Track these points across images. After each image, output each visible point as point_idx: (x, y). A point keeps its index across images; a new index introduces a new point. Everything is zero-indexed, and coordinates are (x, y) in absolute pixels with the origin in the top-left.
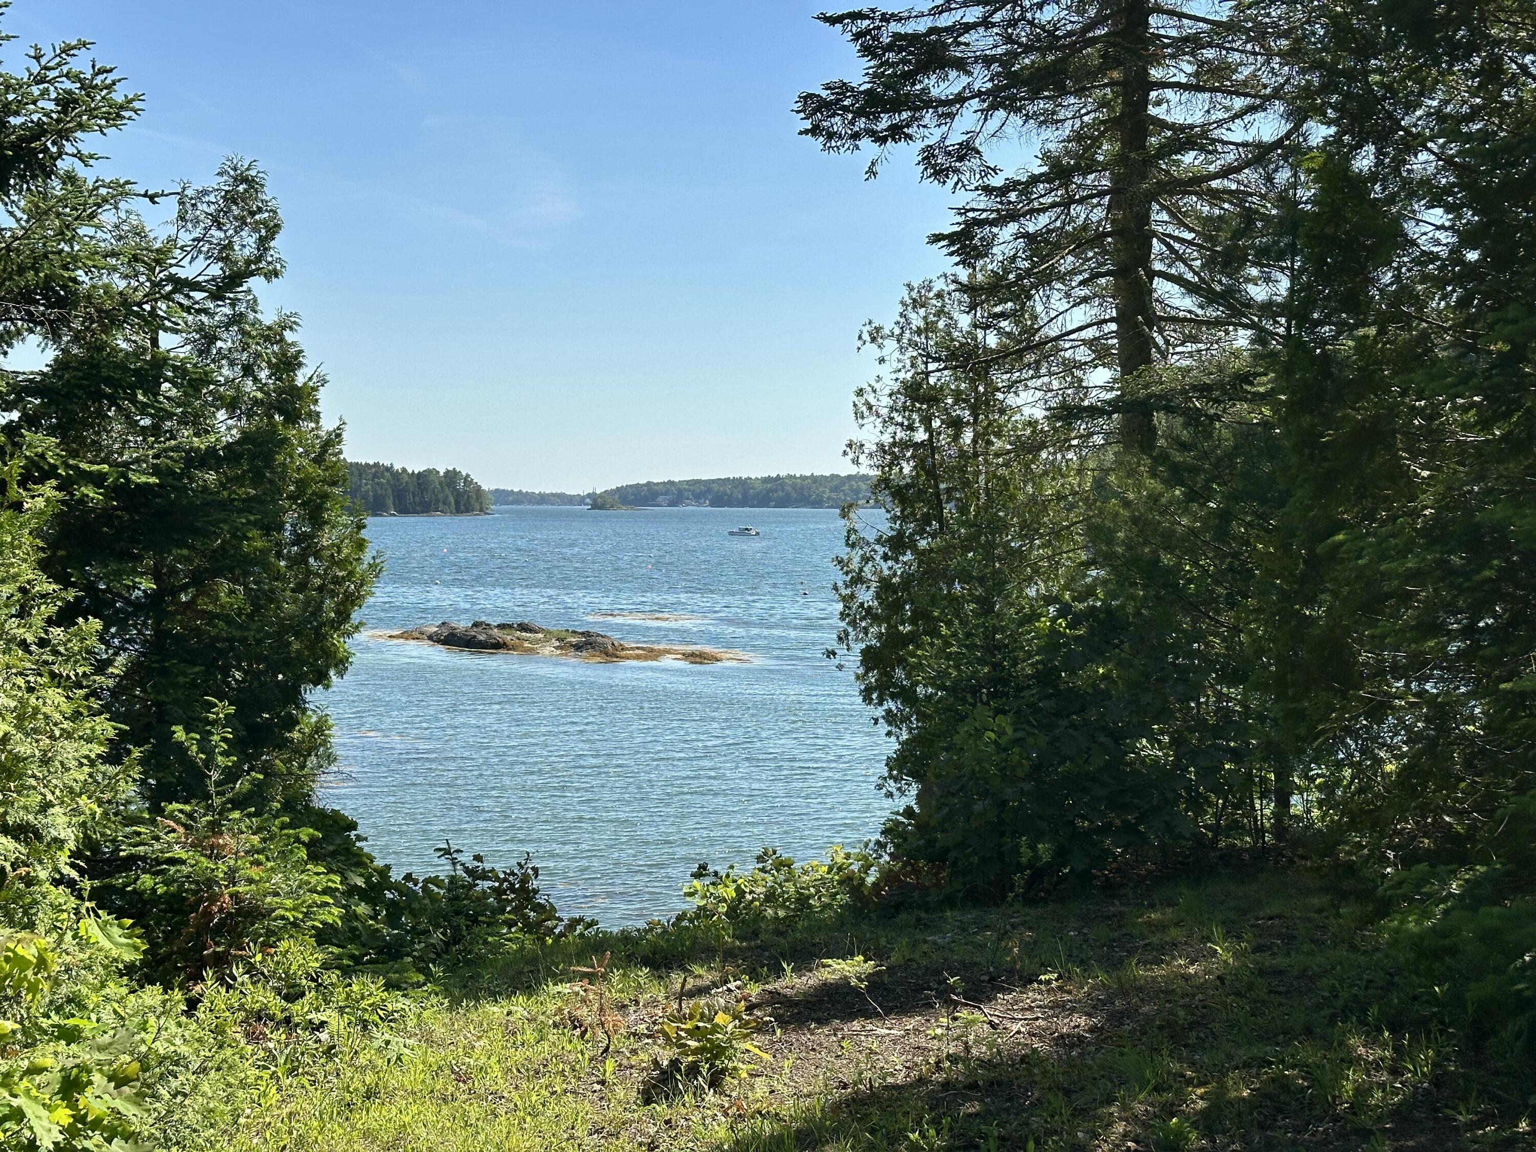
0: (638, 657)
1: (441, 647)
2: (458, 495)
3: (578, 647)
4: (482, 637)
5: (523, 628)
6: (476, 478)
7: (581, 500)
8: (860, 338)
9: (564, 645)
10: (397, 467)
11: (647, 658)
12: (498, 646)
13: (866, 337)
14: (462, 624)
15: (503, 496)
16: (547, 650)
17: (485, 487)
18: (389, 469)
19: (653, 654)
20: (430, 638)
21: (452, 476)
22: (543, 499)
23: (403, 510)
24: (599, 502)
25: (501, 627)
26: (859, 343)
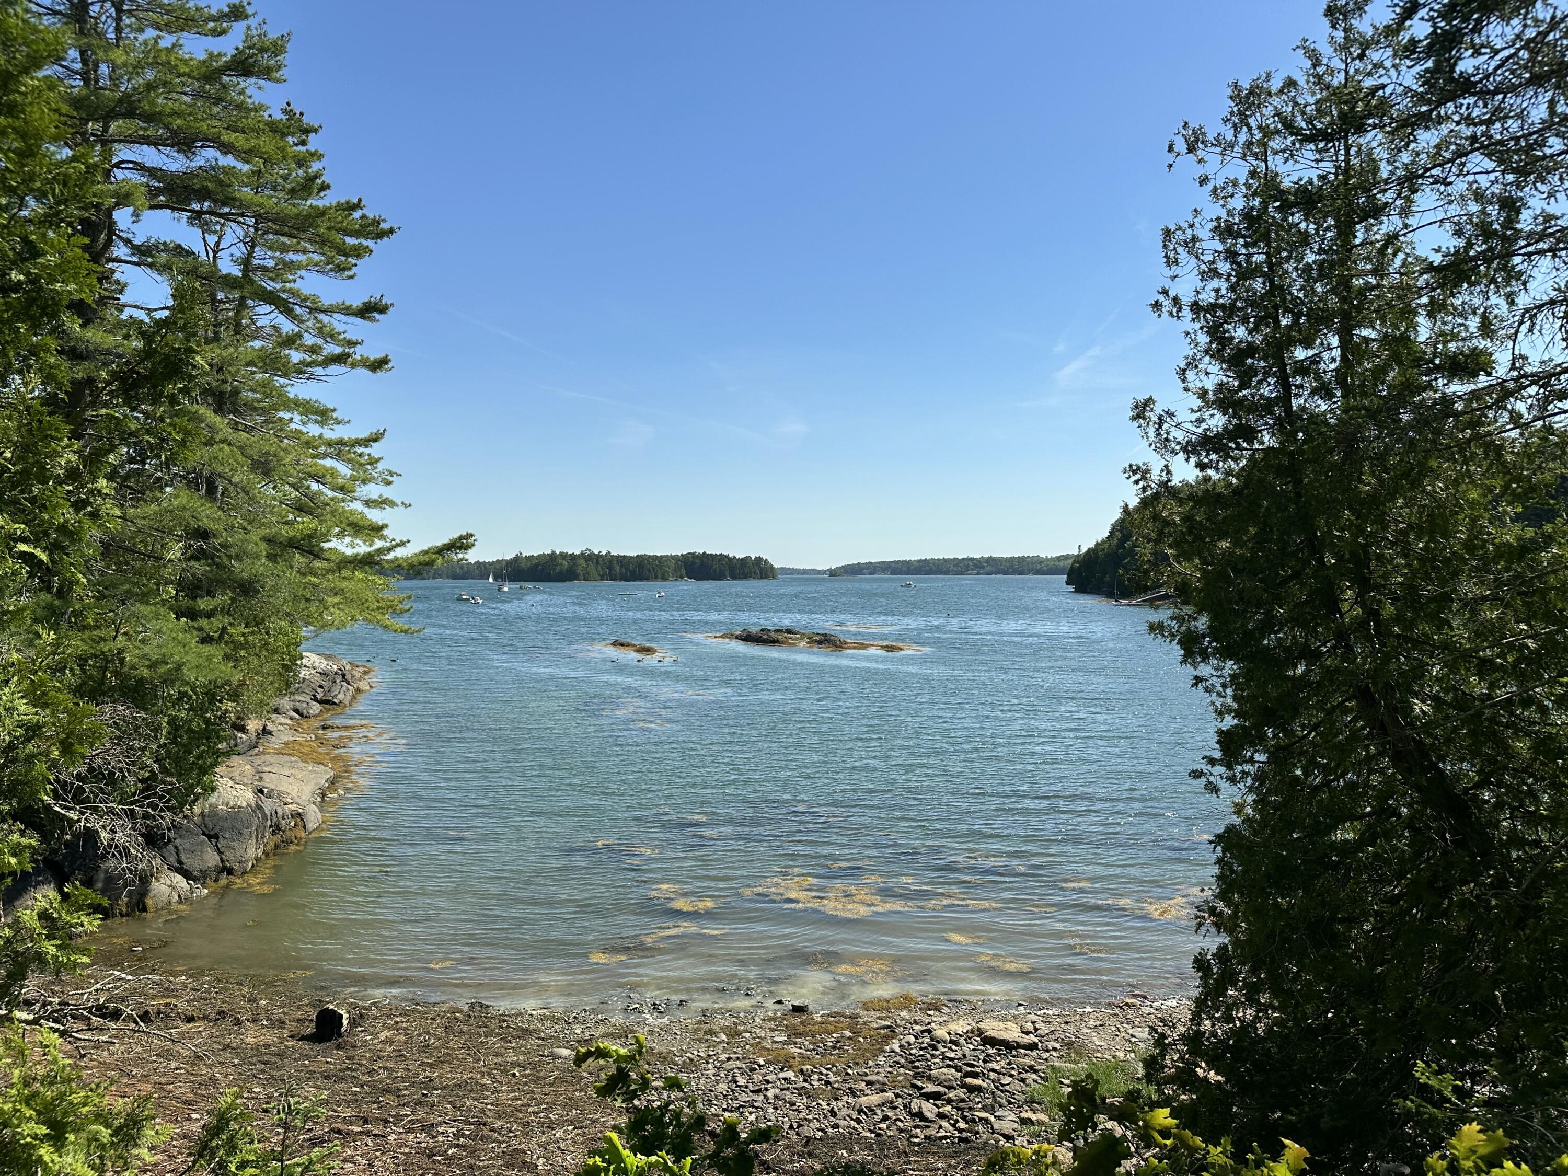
0: (855, 648)
1: (742, 643)
2: (761, 569)
3: (820, 642)
4: (765, 637)
5: (789, 631)
6: (771, 561)
7: (824, 572)
8: (1171, 149)
9: (812, 641)
10: (731, 556)
11: (859, 649)
12: (773, 642)
13: (1180, 146)
14: (755, 630)
15: (784, 570)
16: (802, 644)
17: (776, 566)
18: (727, 557)
19: (863, 646)
20: (737, 638)
21: (758, 560)
22: (805, 572)
23: (734, 577)
24: (833, 573)
25: (777, 631)
26: (1170, 158)
